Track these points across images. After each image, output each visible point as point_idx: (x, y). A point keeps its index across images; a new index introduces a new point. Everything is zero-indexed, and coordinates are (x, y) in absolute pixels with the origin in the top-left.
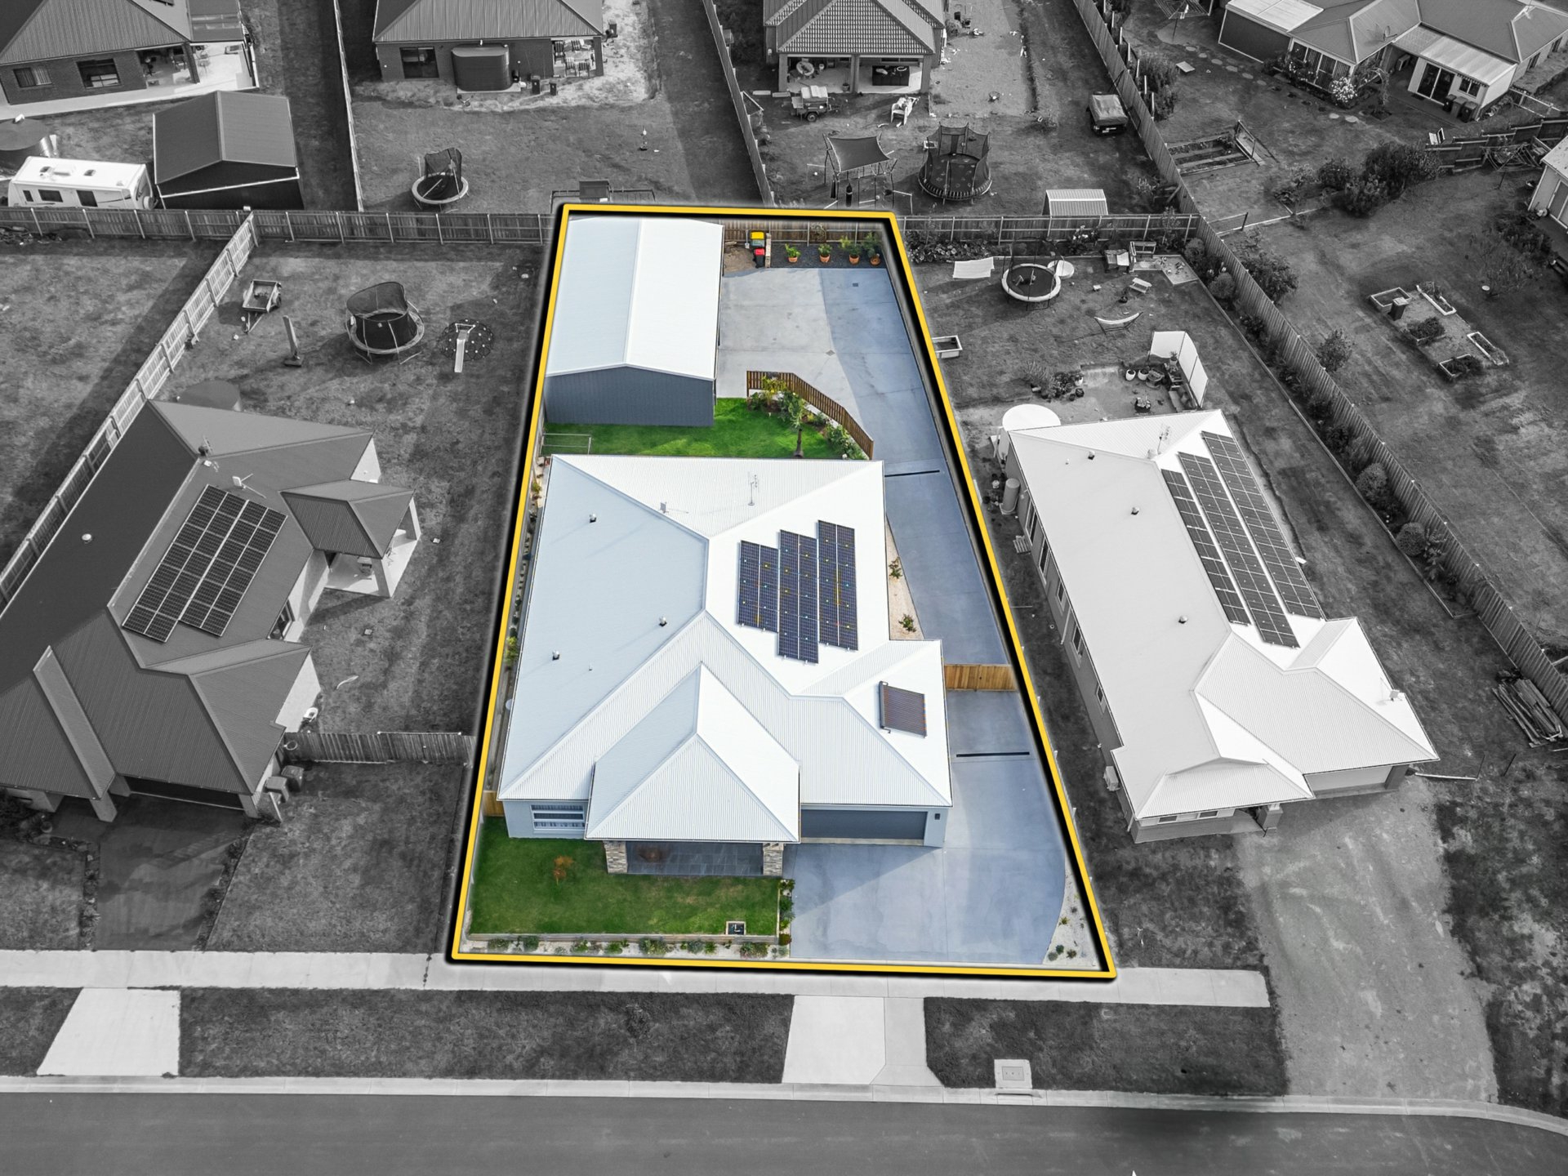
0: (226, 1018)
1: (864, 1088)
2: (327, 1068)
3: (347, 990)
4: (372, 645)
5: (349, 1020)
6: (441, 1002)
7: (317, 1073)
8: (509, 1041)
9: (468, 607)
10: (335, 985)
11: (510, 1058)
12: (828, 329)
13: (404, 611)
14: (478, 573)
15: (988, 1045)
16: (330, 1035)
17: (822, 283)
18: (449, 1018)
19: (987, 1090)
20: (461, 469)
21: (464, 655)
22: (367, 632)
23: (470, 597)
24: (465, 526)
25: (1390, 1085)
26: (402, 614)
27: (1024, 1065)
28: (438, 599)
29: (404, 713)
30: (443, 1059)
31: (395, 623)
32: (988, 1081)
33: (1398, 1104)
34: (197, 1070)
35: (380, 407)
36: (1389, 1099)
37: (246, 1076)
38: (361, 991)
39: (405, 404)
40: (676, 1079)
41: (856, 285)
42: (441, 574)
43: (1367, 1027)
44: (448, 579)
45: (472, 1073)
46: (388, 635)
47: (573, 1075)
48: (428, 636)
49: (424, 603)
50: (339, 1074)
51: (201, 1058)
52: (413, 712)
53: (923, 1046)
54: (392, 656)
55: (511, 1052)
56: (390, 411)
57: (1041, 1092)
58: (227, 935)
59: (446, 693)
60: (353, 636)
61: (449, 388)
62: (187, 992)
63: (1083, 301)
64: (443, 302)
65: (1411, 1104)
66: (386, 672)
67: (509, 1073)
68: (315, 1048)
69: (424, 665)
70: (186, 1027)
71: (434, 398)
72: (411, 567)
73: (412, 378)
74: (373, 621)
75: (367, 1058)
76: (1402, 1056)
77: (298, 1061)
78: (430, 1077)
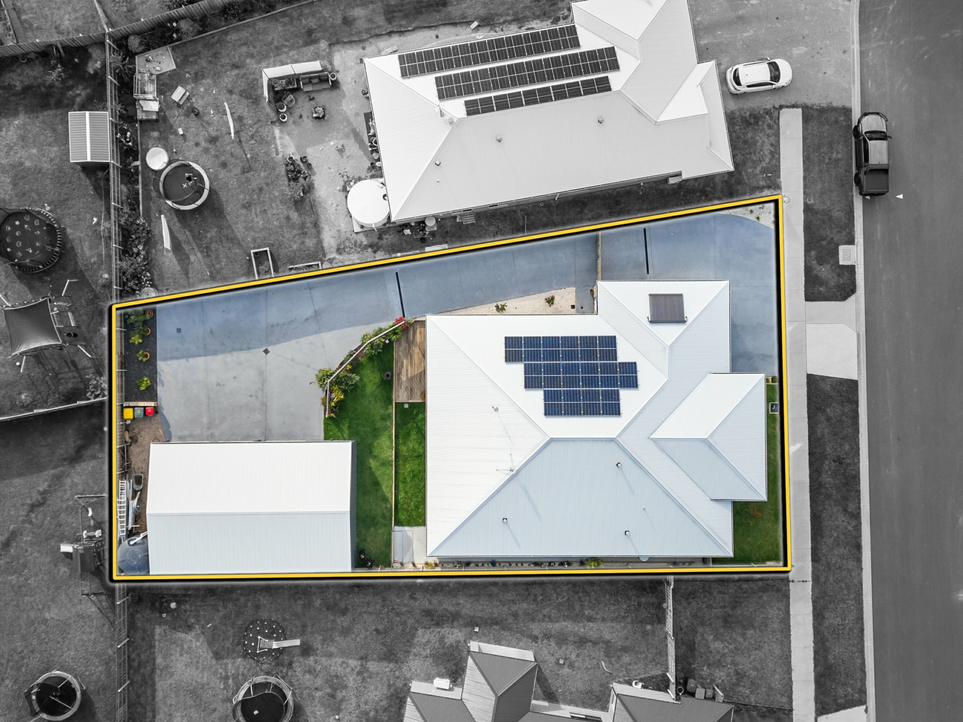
0: (833, 687)
1: (858, 336)
2: (859, 626)
3: (813, 624)
4: (573, 657)
5: (832, 619)
6: (819, 571)
7: (862, 630)
8: (839, 530)
9: (540, 598)
10: (811, 631)
11: (850, 528)
12: (236, 354)
13: (542, 640)
14: (509, 596)
15: (831, 267)
16: (841, 627)
17: (177, 358)
18: (828, 565)
19: (856, 269)
20: (404, 623)
21: (581, 594)
22: (561, 662)
23: (531, 598)
24: (464, 611)
25: (844, 52)
26: (545, 641)
27: (842, 249)
28: (533, 620)
29: (630, 626)
30: (851, 564)
31: (553, 645)
32: (851, 269)
33: (853, 50)
34: (863, 696)
35: (339, 695)
36: (852, 54)
37: (865, 668)
38: (814, 616)
39: (337, 676)
40: (858, 437)
41: (179, 330)
42: (510, 621)
43: (813, 57)
44: (515, 615)
45: (859, 547)
46: (564, 648)
47: (858, 492)
48: (565, 621)
49: (536, 628)
50: (862, 618)
51: (856, 695)
52: (629, 619)
53: (833, 303)
54: (582, 642)
55: (846, 528)
56: (345, 687)
57: (856, 241)
58: (784, 700)
59: (612, 602)
60: (566, 670)
61: (320, 647)
62: (819, 712)
63: (197, 144)
64: (211, 667)
65: (853, 44)
66: (595, 643)
67: (858, 528)
68: (848, 634)
69: (590, 619)
70: (839, 707)
71: (330, 655)
72: (504, 642)
73: (307, 676)
74: (552, 660)
75: (853, 605)
76: (828, 42)
77: (856, 642)
78: (862, 569)
